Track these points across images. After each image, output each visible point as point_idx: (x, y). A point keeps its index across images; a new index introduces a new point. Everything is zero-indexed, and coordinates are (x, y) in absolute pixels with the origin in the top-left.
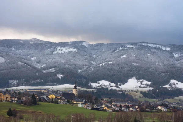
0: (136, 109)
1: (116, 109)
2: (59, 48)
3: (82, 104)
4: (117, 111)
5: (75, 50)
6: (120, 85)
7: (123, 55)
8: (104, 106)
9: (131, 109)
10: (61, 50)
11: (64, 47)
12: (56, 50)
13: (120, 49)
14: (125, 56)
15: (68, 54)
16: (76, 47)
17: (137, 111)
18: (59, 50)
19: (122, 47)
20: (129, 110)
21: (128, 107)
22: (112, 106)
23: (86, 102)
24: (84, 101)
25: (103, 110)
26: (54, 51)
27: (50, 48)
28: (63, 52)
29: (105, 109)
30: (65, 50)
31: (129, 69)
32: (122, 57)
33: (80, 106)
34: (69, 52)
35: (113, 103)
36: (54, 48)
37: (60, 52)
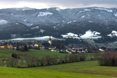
0: (86, 51)
1: (74, 51)
2: (41, 13)
3: (54, 49)
4: (74, 53)
5: (51, 13)
6: (81, 35)
7: (82, 16)
8: (67, 50)
9: (83, 51)
10: (43, 14)
11: (44, 12)
12: (39, 14)
13: (81, 12)
14: (84, 16)
15: (47, 16)
16: (52, 12)
17: (86, 52)
18: (41, 14)
19: (82, 10)
20: (81, 52)
21: (81, 50)
22: (72, 50)
23: (56, 48)
24: (55, 47)
25: (66, 53)
26: (38, 15)
27: (35, 13)
28: (43, 15)
29: (67, 52)
30: (45, 14)
31: (87, 25)
32: (82, 17)
33: (52, 50)
34: (47, 15)
35: (73, 48)
36: (38, 13)
37: (42, 15)
